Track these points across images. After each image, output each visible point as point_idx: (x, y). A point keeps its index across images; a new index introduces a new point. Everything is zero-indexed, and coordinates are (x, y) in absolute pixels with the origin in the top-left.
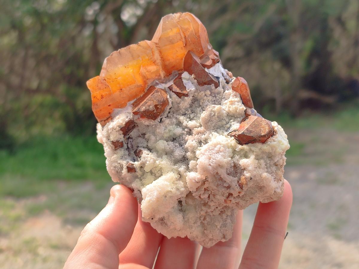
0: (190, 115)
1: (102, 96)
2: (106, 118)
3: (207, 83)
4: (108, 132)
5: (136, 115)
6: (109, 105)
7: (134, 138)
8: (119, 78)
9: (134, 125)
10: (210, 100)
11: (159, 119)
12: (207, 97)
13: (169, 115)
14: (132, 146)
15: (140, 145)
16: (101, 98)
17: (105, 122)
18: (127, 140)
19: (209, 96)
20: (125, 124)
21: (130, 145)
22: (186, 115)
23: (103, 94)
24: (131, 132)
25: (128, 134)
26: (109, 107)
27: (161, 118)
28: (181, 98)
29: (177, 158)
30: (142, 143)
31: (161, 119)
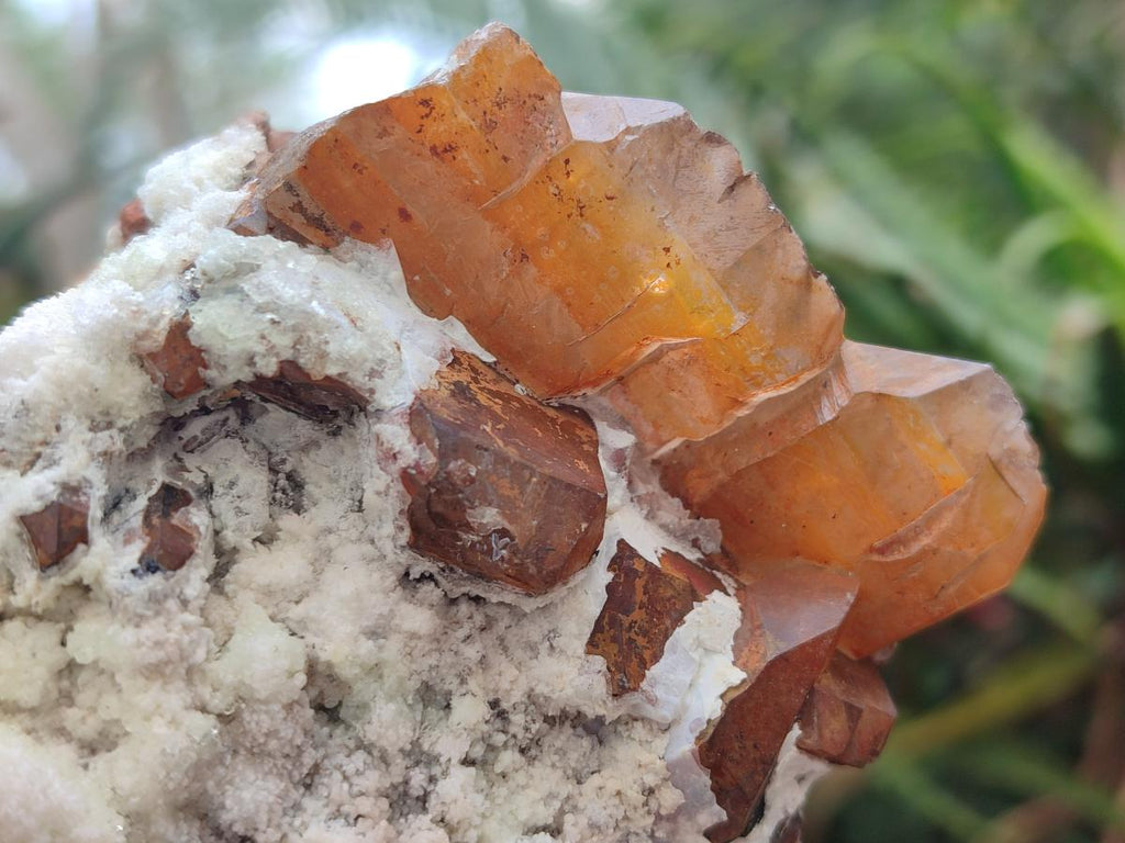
0: (505, 744)
1: (450, 149)
2: (317, 213)
3: (721, 781)
4: (236, 275)
5: (413, 433)
6: (410, 209)
7: (250, 430)
8: (589, 228)
9: (335, 414)
10: (630, 825)
11: (424, 565)
12: (646, 804)
13: (464, 608)
14: (201, 444)
15: (221, 503)
16: (433, 149)
17: (292, 209)
18: (225, 403)
19: (649, 813)
20: (327, 378)
21: (203, 432)
22: (498, 724)
23: (464, 155)
24: (289, 410)
25: (267, 395)
26: (396, 218)
27: (439, 578)
28: (588, 653)
29: (222, 807)
30: (239, 511)
31: (431, 577)
